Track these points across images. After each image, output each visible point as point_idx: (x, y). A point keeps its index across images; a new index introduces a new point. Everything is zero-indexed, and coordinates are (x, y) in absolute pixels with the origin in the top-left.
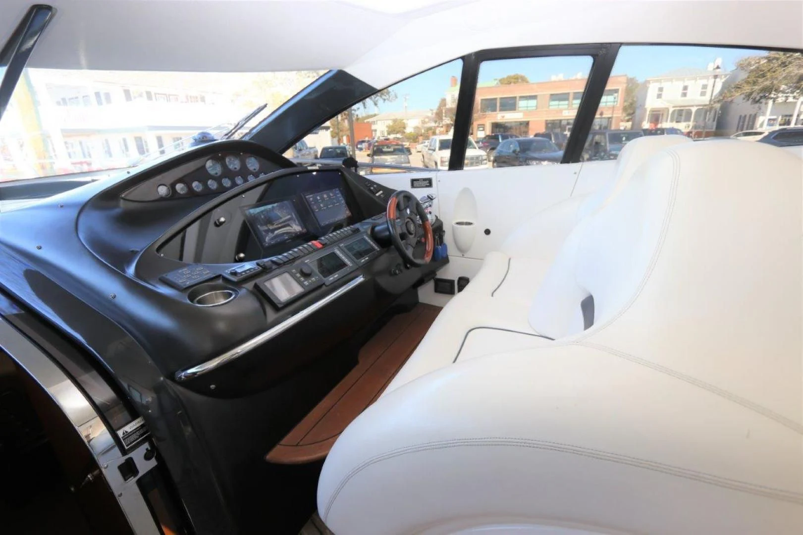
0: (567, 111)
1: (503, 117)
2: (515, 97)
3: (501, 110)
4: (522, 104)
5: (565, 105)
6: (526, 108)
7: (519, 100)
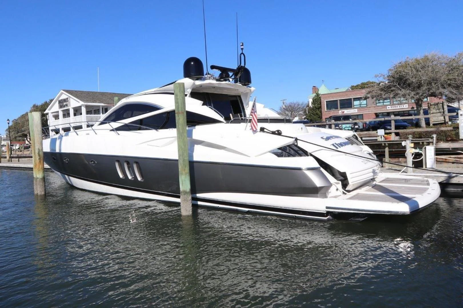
0: (390, 107)
1: (343, 112)
2: (351, 99)
3: (341, 108)
4: (356, 103)
5: (388, 102)
6: (359, 106)
7: (354, 101)
